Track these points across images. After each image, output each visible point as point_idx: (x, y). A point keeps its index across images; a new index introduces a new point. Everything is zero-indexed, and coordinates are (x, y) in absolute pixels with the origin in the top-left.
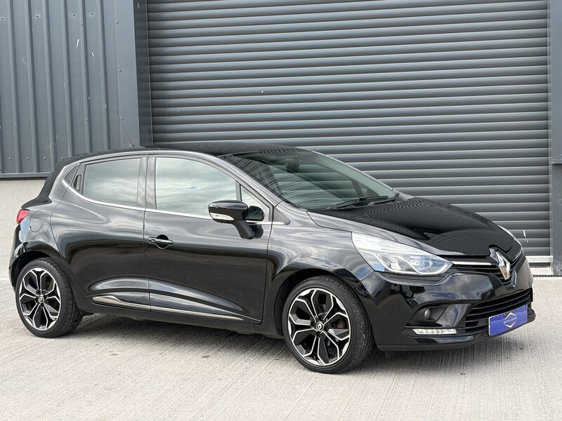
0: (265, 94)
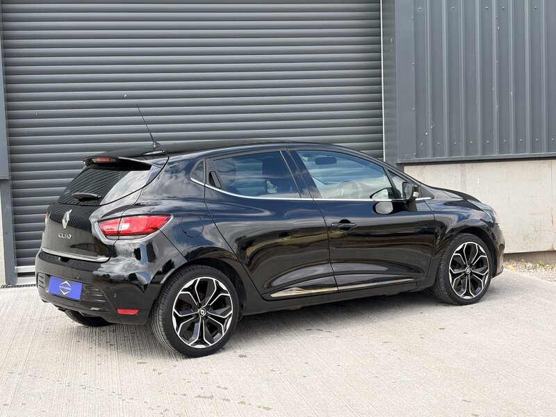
0: (128, 98)
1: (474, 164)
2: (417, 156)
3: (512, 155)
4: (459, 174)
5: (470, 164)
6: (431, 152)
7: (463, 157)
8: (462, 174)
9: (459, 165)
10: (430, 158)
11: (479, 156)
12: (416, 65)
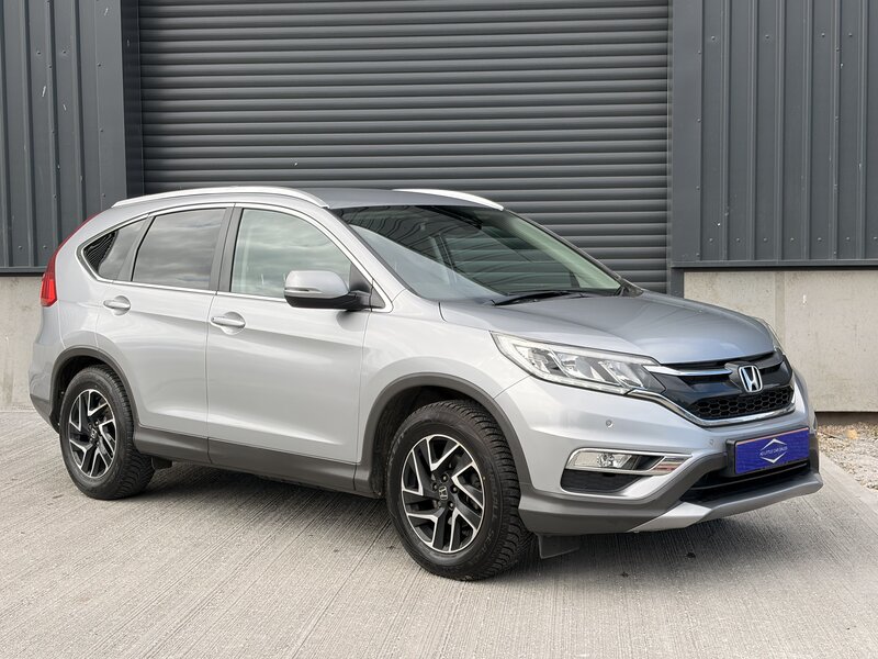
0: (300, 167)
1: (799, 273)
2: (701, 257)
3: (859, 260)
4: (774, 287)
5: (792, 273)
6: (725, 252)
7: (777, 261)
8: (778, 287)
9: (773, 274)
10: (723, 262)
11: (804, 261)
12: (703, 121)
